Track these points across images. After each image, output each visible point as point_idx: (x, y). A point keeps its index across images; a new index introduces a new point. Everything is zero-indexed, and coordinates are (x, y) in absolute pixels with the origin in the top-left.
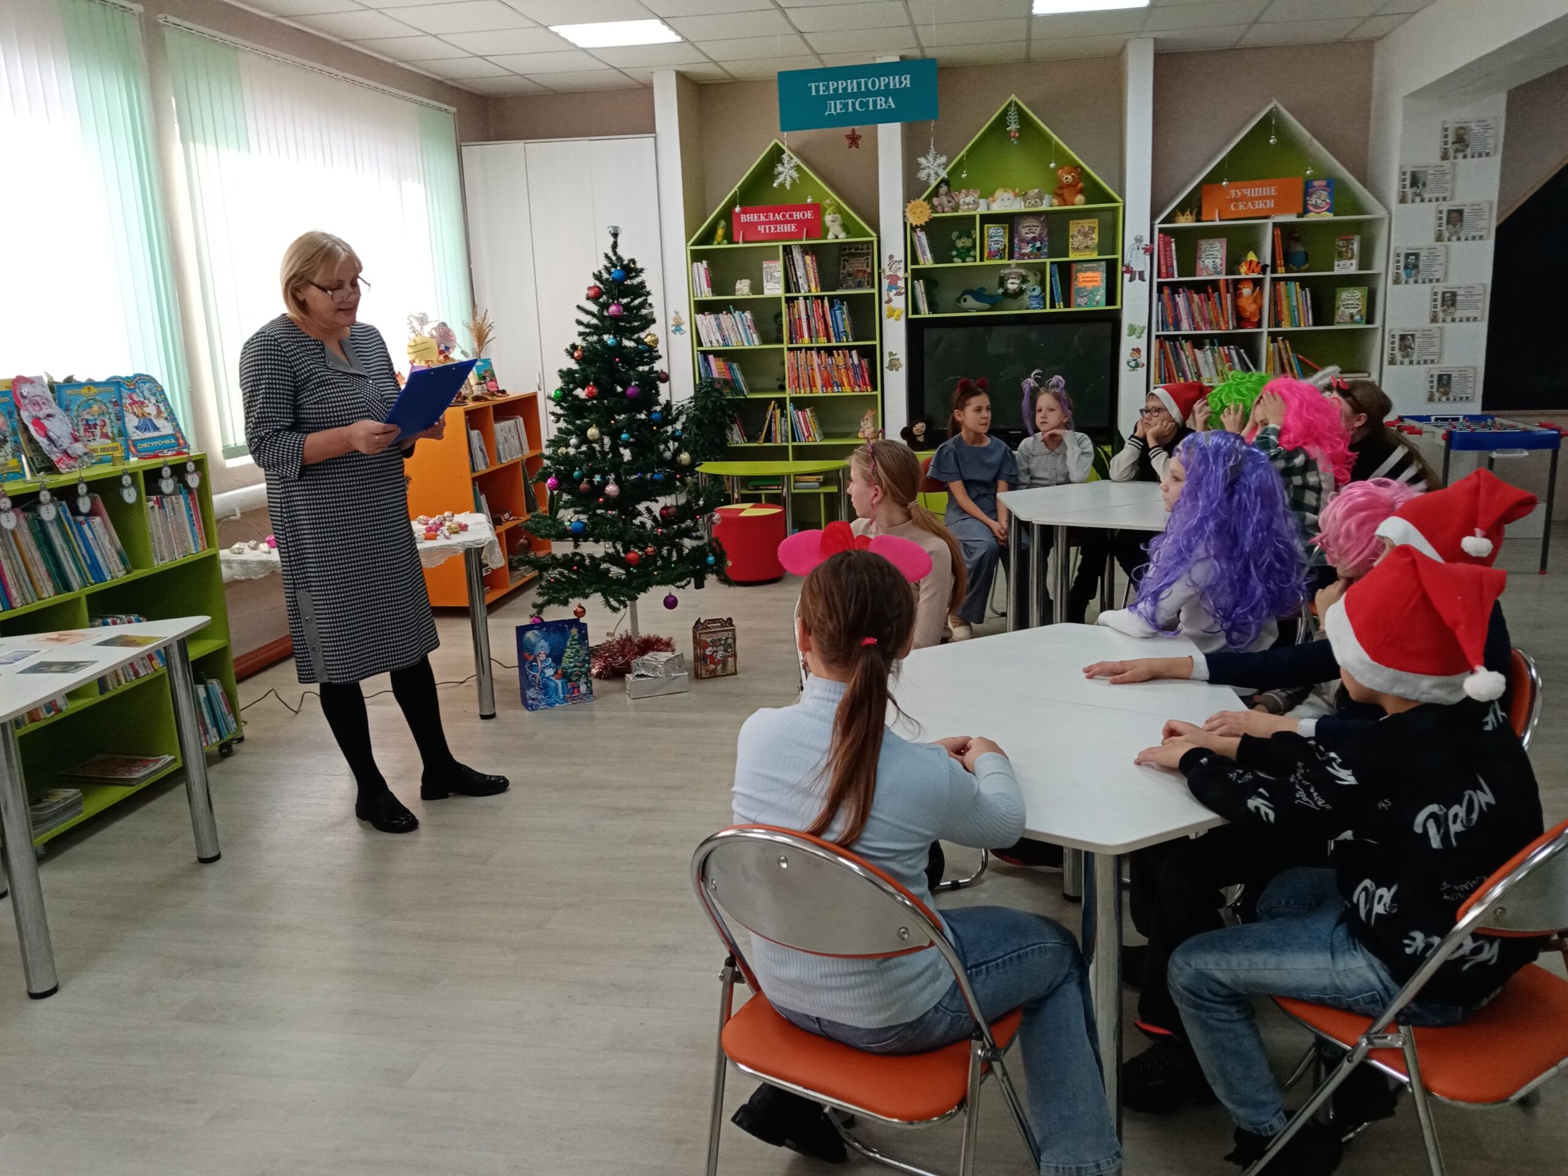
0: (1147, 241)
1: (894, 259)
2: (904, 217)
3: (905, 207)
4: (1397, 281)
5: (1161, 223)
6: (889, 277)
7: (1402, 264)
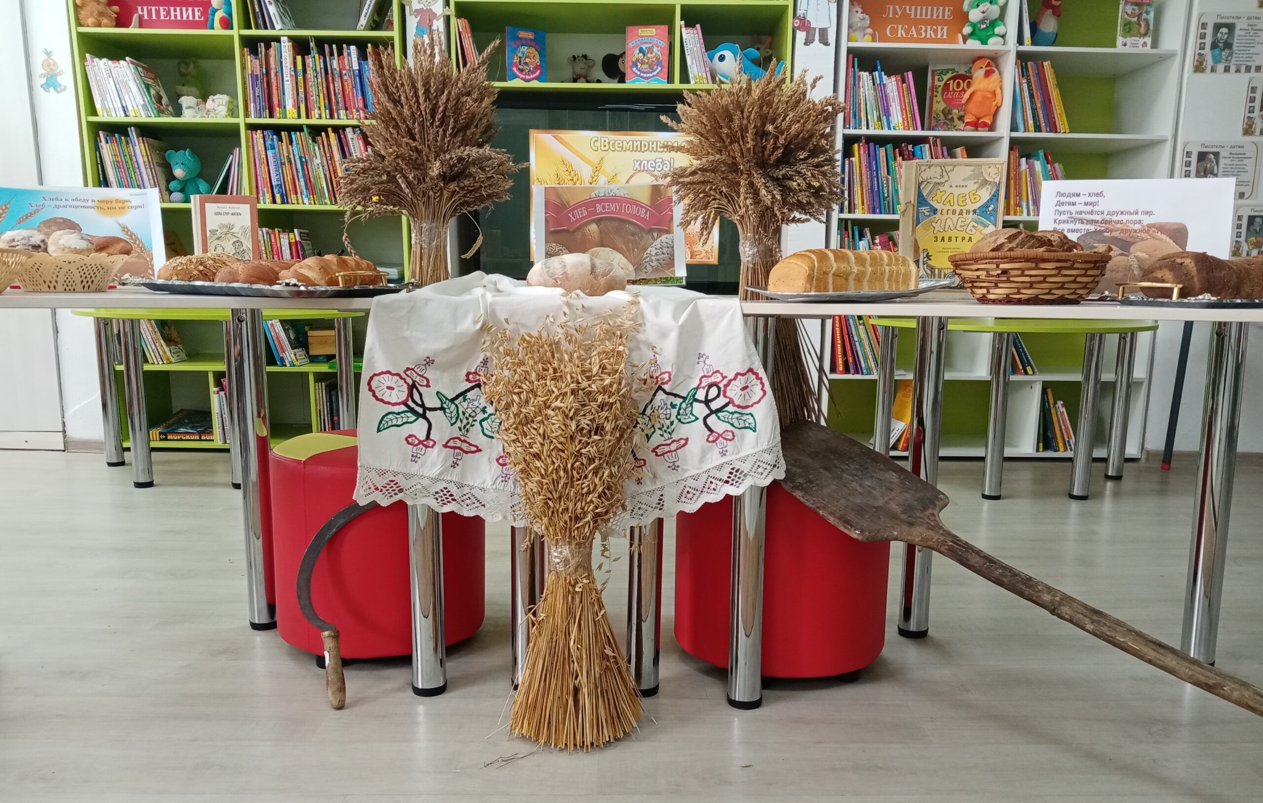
4: (1199, 68)
6: (418, 12)
7: (1208, 40)
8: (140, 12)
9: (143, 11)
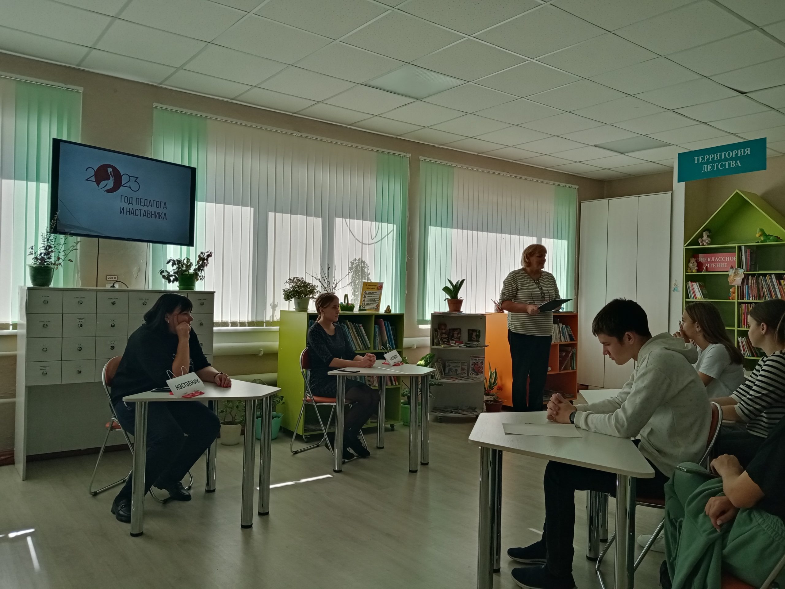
8: (707, 266)
9: (708, 265)
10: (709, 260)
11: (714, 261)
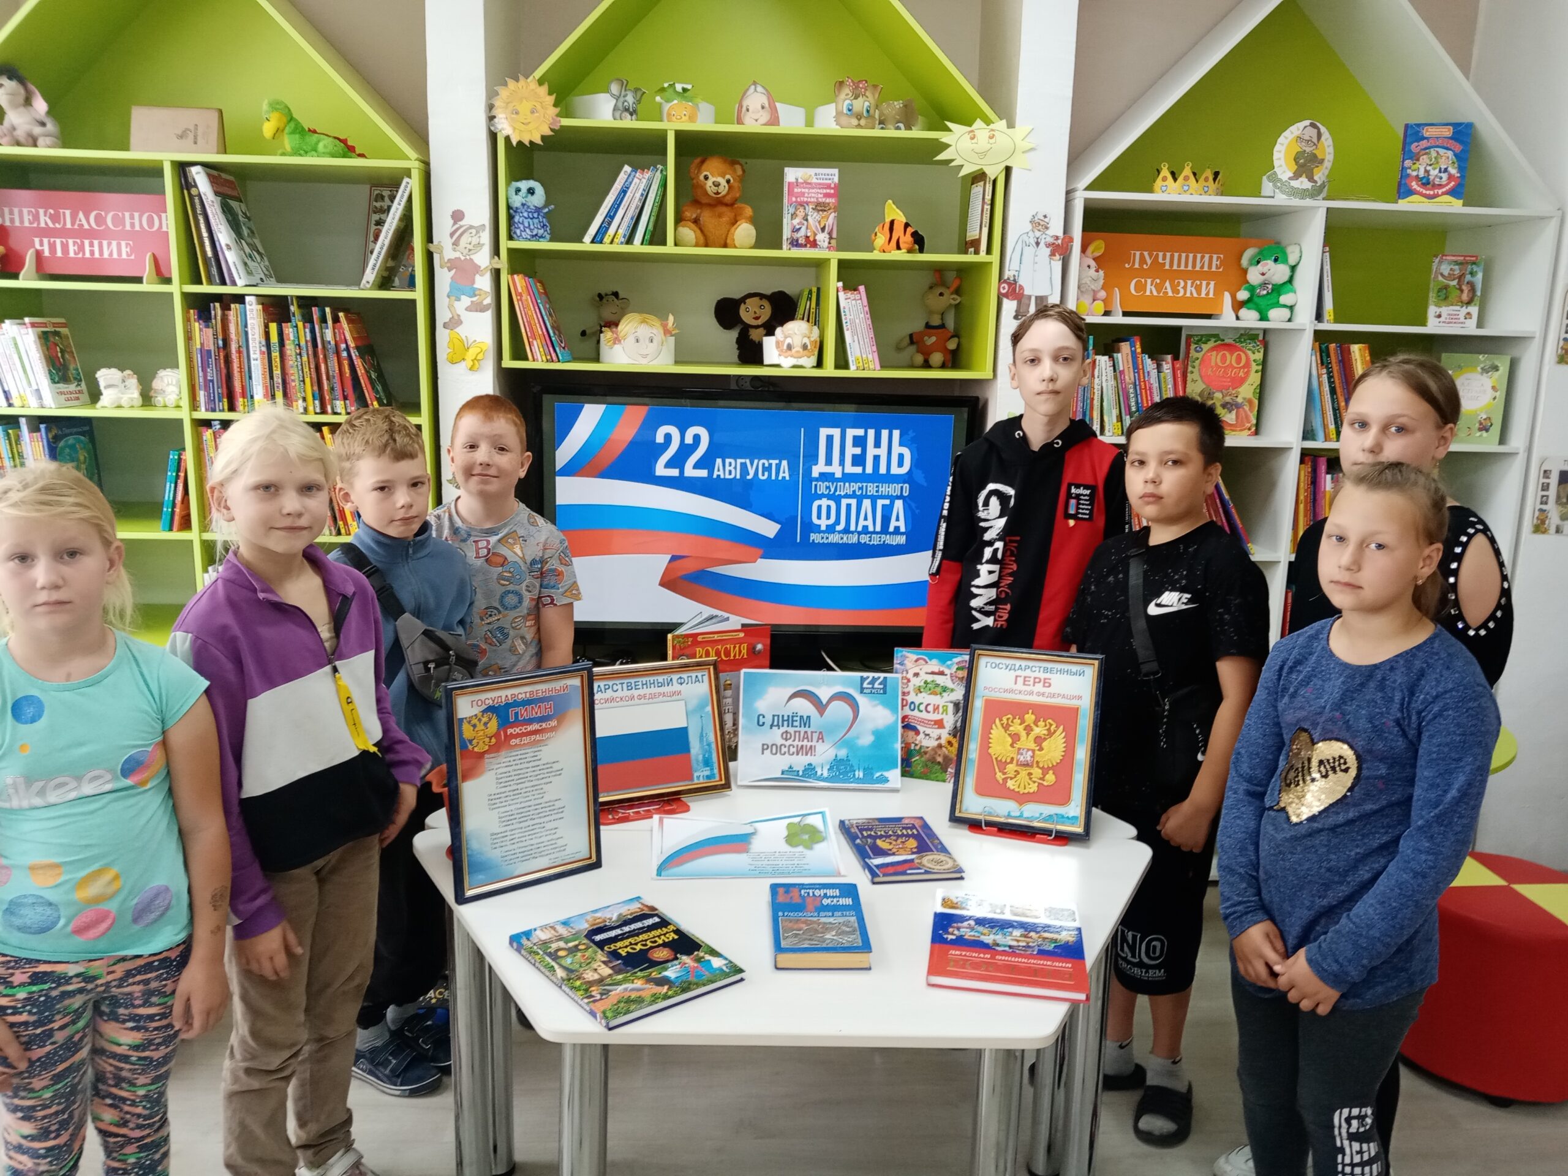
0: (1056, 228)
1: (464, 223)
2: (491, 118)
3: (491, 94)
4: (1564, 357)
5: (1089, 188)
6: (452, 264)
8: (38, 247)
9: (42, 244)
10: (44, 220)
11: (69, 225)
